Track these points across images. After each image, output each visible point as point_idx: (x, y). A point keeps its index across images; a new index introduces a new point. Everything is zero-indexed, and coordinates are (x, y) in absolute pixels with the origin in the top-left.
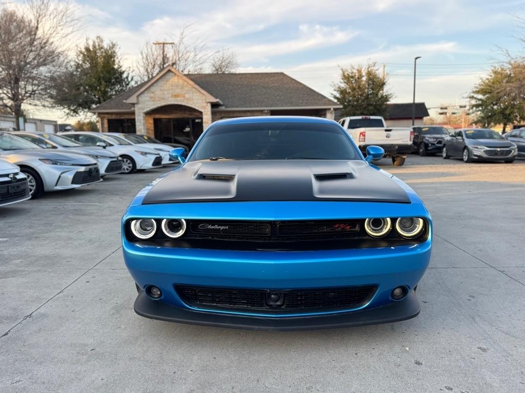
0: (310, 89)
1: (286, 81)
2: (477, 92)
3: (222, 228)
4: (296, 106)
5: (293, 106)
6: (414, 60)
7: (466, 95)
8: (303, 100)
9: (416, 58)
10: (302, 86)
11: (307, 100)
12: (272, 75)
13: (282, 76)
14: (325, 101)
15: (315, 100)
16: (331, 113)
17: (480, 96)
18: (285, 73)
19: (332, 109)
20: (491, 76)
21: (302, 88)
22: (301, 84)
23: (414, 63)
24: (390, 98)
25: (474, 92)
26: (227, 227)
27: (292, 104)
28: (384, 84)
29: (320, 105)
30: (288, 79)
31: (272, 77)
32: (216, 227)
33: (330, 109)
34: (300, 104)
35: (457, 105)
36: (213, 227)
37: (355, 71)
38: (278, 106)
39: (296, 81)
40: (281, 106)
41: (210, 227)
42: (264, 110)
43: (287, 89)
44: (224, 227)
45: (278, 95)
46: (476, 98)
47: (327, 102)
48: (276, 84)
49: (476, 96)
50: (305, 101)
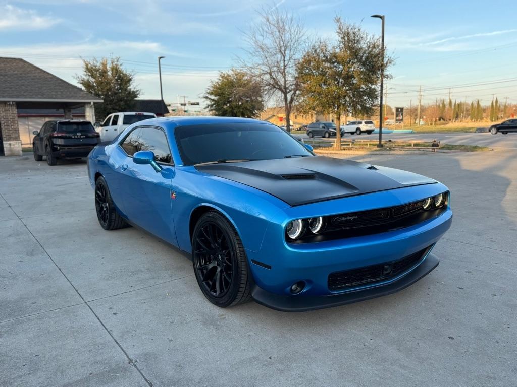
0: (62, 80)
1: (29, 69)
2: (211, 94)
3: (352, 218)
4: (49, 98)
5: (45, 98)
6: (158, 60)
7: (202, 95)
8: (57, 92)
9: (160, 58)
10: (51, 76)
11: (62, 92)
12: (8, 61)
13: (22, 63)
14: (83, 95)
15: (70, 93)
16: (91, 107)
17: (213, 97)
18: (25, 59)
19: (92, 103)
20: (220, 80)
21: (51, 78)
22: (48, 73)
23: (158, 63)
24: (138, 94)
25: (208, 93)
26: (356, 217)
27: (43, 96)
28: (130, 80)
29: (78, 99)
30: (31, 67)
31: (8, 63)
32: (348, 218)
33: (90, 103)
34: (54, 96)
35: (178, 103)
36: (346, 219)
37: (98, 64)
38: (26, 98)
39: (41, 70)
40: (30, 98)
41: (343, 219)
42: (8, 102)
43: (33, 79)
44: (354, 217)
45: (23, 85)
46: (210, 99)
47: (85, 95)
48: (16, 72)
49: (209, 97)
50: (59, 93)
